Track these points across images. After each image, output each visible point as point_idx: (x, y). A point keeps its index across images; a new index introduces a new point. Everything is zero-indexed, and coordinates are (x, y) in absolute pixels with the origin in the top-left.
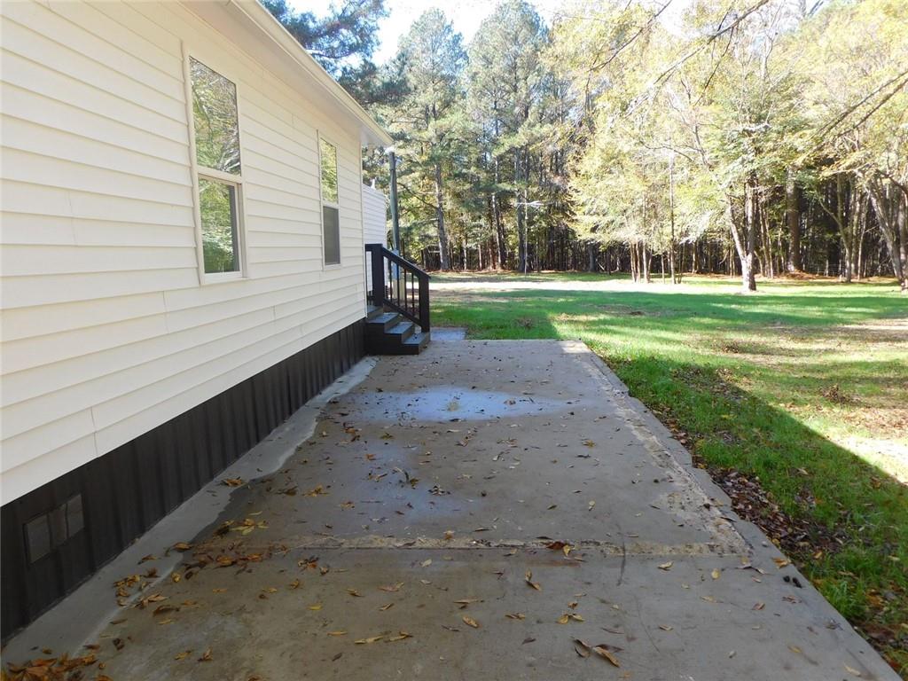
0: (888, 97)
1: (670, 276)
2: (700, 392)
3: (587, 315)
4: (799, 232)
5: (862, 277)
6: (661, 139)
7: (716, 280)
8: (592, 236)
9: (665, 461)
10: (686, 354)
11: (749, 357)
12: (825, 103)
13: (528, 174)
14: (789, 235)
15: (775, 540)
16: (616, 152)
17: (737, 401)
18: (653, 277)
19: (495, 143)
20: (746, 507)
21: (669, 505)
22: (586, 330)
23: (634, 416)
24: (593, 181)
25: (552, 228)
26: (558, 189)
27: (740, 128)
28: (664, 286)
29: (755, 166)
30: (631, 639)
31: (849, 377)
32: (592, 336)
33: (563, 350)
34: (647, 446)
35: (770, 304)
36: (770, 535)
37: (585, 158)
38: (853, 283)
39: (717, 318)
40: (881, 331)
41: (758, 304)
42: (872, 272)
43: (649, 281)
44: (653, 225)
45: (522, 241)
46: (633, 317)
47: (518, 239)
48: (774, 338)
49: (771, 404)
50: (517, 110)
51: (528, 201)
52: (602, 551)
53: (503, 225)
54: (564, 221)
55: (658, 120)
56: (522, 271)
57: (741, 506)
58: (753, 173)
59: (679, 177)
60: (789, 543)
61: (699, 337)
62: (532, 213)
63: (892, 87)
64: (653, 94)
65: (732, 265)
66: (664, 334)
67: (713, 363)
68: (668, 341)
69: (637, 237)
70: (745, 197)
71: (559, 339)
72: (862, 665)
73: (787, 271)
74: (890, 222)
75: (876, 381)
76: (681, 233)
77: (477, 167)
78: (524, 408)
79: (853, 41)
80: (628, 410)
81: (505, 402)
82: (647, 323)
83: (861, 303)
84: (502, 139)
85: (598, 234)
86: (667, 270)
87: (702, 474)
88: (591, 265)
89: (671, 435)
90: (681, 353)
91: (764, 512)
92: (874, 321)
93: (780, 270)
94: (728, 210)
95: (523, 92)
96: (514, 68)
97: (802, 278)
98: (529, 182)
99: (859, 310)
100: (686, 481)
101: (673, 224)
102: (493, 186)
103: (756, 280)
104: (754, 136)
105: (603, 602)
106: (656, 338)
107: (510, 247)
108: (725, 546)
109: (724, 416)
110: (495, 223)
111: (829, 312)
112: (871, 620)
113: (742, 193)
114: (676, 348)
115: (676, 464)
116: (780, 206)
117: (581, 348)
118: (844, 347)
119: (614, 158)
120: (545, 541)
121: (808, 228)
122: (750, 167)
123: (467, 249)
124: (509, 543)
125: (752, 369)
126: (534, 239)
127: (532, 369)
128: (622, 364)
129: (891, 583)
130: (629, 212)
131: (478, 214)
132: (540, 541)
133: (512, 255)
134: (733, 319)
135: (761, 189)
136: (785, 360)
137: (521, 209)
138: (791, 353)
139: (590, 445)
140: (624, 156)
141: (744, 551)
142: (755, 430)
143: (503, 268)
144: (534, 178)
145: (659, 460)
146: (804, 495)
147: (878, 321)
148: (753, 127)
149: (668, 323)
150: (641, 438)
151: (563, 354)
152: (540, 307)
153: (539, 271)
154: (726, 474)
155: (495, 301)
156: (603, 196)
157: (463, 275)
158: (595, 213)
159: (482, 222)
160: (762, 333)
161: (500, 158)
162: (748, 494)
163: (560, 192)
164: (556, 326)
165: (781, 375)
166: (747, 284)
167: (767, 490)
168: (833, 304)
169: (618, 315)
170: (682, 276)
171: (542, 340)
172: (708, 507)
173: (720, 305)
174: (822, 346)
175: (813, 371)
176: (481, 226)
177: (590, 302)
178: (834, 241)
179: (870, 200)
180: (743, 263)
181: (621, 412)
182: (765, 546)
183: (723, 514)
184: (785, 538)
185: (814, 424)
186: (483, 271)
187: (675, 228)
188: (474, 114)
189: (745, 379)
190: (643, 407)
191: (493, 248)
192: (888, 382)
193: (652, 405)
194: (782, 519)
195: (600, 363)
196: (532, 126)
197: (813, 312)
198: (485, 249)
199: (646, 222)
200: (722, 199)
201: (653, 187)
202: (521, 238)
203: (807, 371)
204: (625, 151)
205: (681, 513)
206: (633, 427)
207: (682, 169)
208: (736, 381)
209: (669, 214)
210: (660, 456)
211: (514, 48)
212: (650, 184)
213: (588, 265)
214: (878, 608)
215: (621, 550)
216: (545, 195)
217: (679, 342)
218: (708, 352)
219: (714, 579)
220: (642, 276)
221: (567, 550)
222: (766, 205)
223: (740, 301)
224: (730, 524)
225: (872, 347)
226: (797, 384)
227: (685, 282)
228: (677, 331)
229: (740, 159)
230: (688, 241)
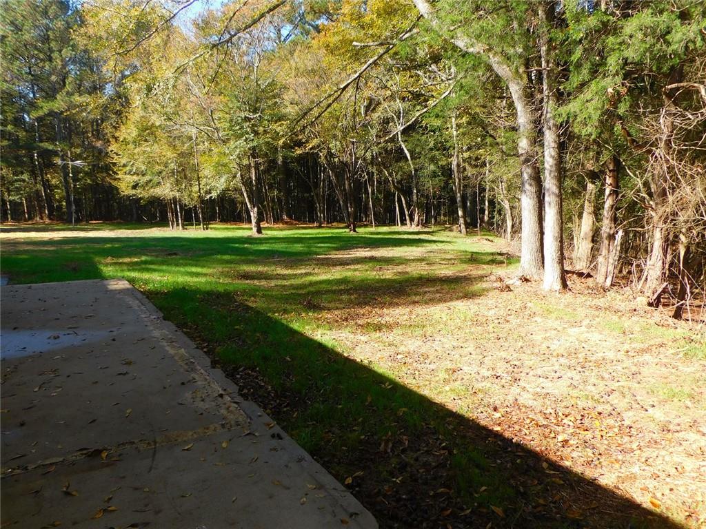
0: (329, 105)
1: (200, 225)
2: (220, 311)
3: (130, 258)
4: (288, 192)
5: (328, 223)
6: (185, 118)
7: (234, 226)
8: (134, 192)
9: (191, 368)
10: (211, 283)
11: (256, 282)
12: (297, 104)
13: (71, 137)
14: (282, 194)
15: (268, 411)
16: (149, 124)
17: (247, 315)
18: (187, 225)
19: (33, 105)
20: (249, 390)
21: (192, 400)
22: (129, 270)
23: (168, 335)
24: (131, 146)
25: (97, 184)
26: (100, 151)
27: (243, 115)
28: (195, 232)
29: (255, 143)
30: (157, 512)
31: (319, 291)
32: (134, 274)
33: (107, 288)
34: (176, 358)
35: (271, 243)
36: (265, 408)
37: (123, 127)
38: (323, 227)
39: (234, 255)
40: (339, 258)
41: (263, 243)
42: (334, 220)
43: (184, 229)
44: (184, 185)
45: (68, 196)
46: (169, 257)
47: (64, 194)
48: (273, 268)
49: (269, 314)
50: (54, 78)
51: (72, 161)
52: (137, 448)
53: (48, 180)
54: (108, 179)
55: (182, 103)
56: (70, 222)
57: (245, 391)
58: (254, 148)
59: (201, 147)
60: (278, 410)
61: (221, 270)
62: (76, 170)
63: (331, 99)
64: (172, 81)
65: (245, 215)
66: (194, 269)
67: (231, 288)
68: (197, 275)
69: (171, 193)
70: (249, 166)
71: (104, 278)
72: (316, 481)
73: (283, 220)
74: (340, 187)
75: (334, 292)
76: (206, 191)
77: (15, 125)
78: (67, 340)
79: (310, 65)
80: (160, 331)
81: (49, 338)
82: (181, 261)
83: (327, 240)
84: (40, 102)
85: (139, 191)
86: (197, 220)
87: (219, 372)
88: (135, 216)
89: (195, 346)
90: (207, 283)
91: (260, 393)
92: (334, 252)
93: (278, 219)
94: (239, 175)
95: (58, 63)
96: (46, 39)
97: (292, 224)
98: (70, 143)
99: (326, 245)
100: (206, 379)
101: (199, 184)
102: (35, 145)
103: (261, 226)
104: (253, 122)
105: (136, 489)
106: (188, 272)
107: (57, 200)
108: (233, 422)
109: (236, 327)
110: (39, 179)
111: (309, 247)
112: (324, 449)
113: (247, 162)
114: (203, 280)
115: (200, 368)
116: (274, 173)
117: (124, 285)
118: (316, 271)
119: (148, 129)
120: (85, 452)
121: (294, 189)
122: (251, 145)
123: (10, 201)
124: (47, 462)
125: (257, 290)
126: (80, 193)
127: (77, 306)
128: (159, 296)
129: (337, 423)
130: (164, 173)
131: (19, 169)
132: (79, 453)
133: (60, 207)
134: (245, 255)
135: (260, 160)
136: (279, 282)
137: (65, 167)
138: (284, 277)
139: (129, 363)
140: (157, 128)
141: (246, 423)
142: (258, 335)
143: (50, 219)
144: (77, 140)
145: (186, 367)
146: (288, 376)
147: (337, 252)
148: (251, 115)
149: (197, 261)
150: (172, 352)
151: (108, 291)
152: (87, 252)
153: (87, 221)
154: (236, 369)
155: (42, 248)
156: (141, 160)
157: (6, 225)
158: (135, 174)
159: (25, 177)
160: (264, 264)
161: (39, 119)
162: (251, 381)
163: (103, 154)
164: (102, 268)
165: (277, 293)
166: (255, 229)
167: (264, 376)
168: (311, 241)
169: (157, 256)
170: (209, 224)
171: (88, 281)
172: (221, 396)
173: (237, 245)
174: (303, 271)
175: (297, 289)
176: (24, 181)
177: (133, 246)
178: (310, 199)
179: (329, 172)
180: (252, 214)
181: (156, 333)
182: (260, 416)
183: (232, 399)
184: (274, 407)
185: (296, 326)
186: (30, 222)
187: (201, 187)
188: (6, 76)
189: (252, 298)
190: (174, 328)
191: (39, 201)
192: (341, 292)
193: (181, 326)
194: (273, 395)
195: (140, 296)
196: (69, 94)
197: (298, 247)
198: (31, 202)
199: (178, 182)
200: (234, 166)
201: (182, 155)
202: (67, 192)
203: (294, 289)
204: (157, 124)
205: (201, 405)
206: (166, 344)
207: (204, 142)
208: (246, 300)
209: (196, 176)
210: (187, 364)
211: (45, 21)
212: (179, 152)
213: (132, 216)
214: (329, 441)
215: (152, 444)
216: (88, 156)
217: (205, 275)
218: (228, 281)
219: (224, 448)
220: (178, 225)
221: (104, 455)
222: (264, 172)
223: (251, 241)
224: (237, 406)
225: (333, 270)
226: (286, 299)
227: (211, 228)
228: (205, 267)
229: (244, 138)
230: (212, 197)
